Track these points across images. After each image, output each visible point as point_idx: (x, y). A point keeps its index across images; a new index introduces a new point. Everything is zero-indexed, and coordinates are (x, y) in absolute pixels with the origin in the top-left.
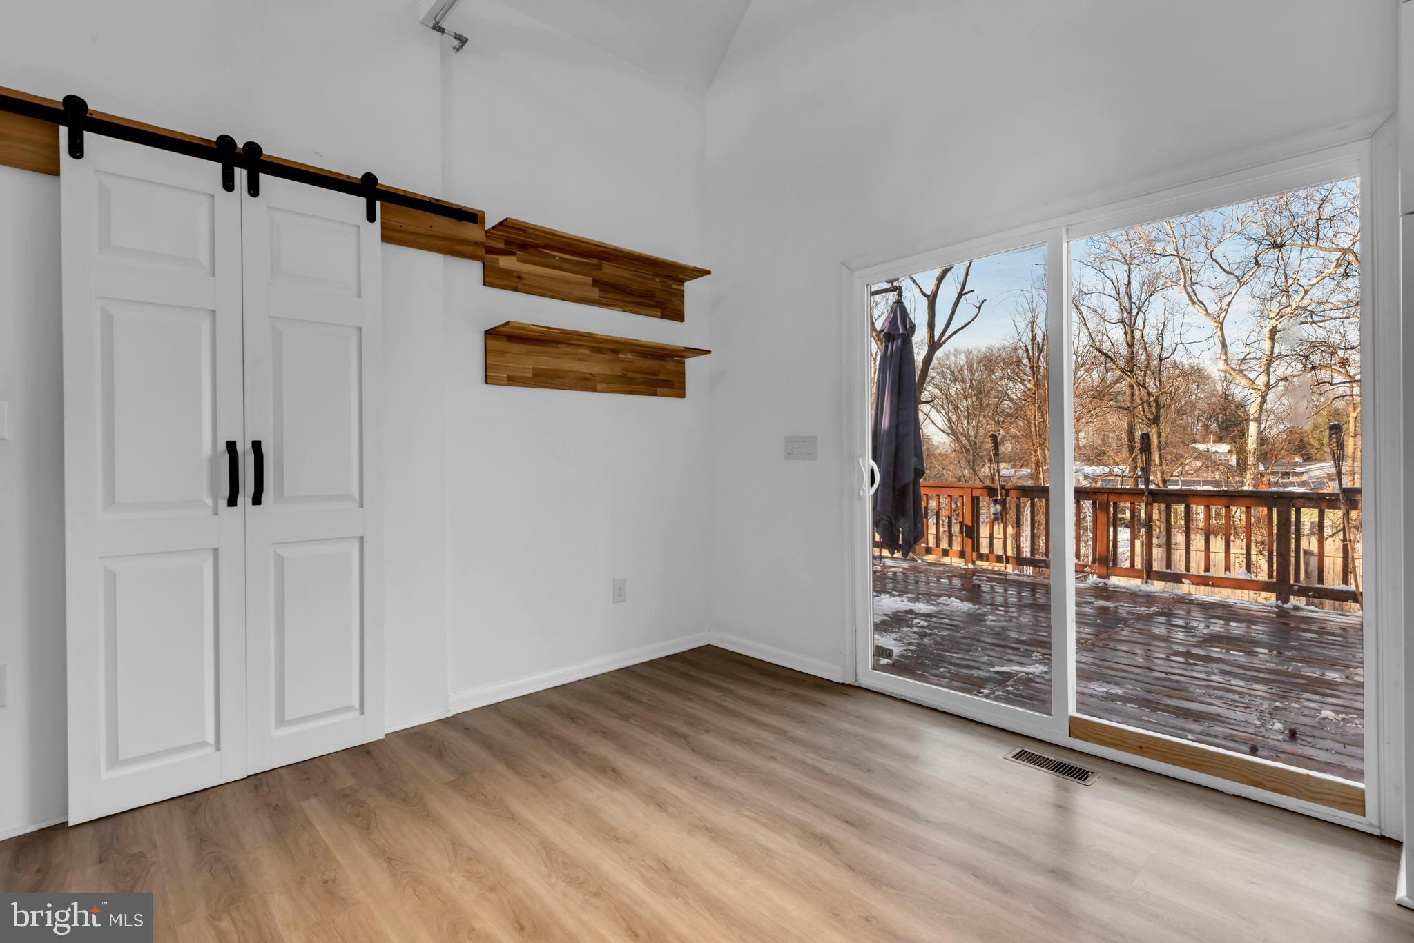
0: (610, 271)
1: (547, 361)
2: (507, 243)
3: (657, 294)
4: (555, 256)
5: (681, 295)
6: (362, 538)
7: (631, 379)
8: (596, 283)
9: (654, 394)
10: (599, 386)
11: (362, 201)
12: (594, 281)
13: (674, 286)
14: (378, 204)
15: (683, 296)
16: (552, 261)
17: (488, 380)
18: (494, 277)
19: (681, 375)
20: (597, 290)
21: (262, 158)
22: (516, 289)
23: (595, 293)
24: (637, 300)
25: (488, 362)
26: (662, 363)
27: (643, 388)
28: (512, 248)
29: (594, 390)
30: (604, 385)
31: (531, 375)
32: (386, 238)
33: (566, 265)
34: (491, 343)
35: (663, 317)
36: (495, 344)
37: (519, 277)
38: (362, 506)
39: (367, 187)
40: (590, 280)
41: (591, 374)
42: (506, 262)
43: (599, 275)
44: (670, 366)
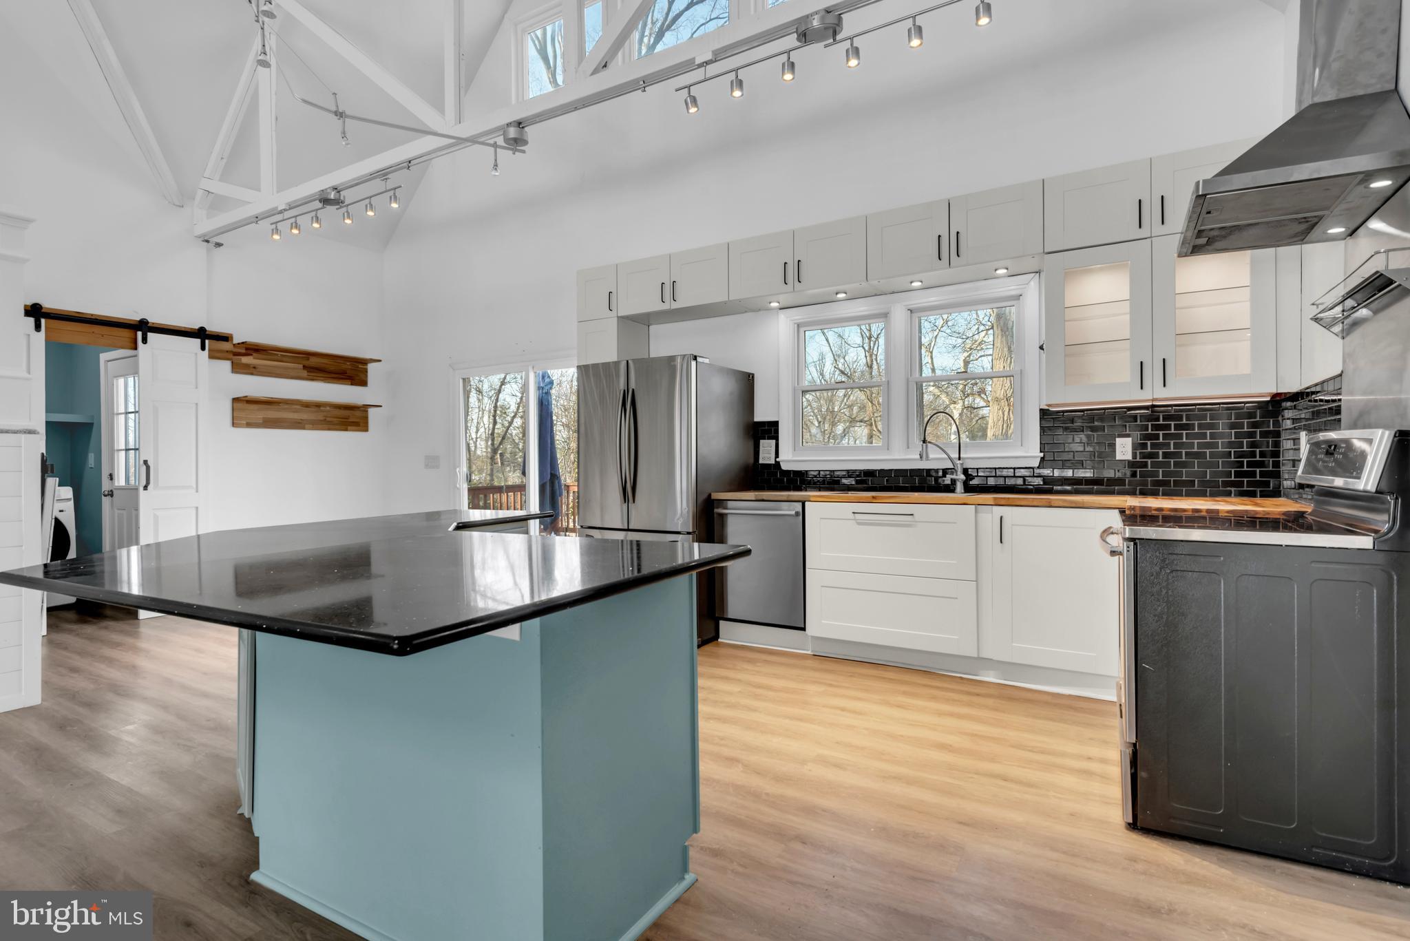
0: (313, 361)
1: (272, 413)
2: (247, 349)
3: (348, 372)
4: (277, 355)
5: (366, 371)
6: (197, 508)
7: (329, 422)
8: (305, 367)
9: (346, 430)
10: (307, 426)
11: (198, 341)
12: (304, 366)
13: (360, 366)
14: (207, 341)
15: (367, 372)
16: (276, 357)
17: (234, 425)
18: (237, 368)
19: (366, 418)
20: (306, 372)
21: (149, 325)
22: (252, 374)
23: (305, 373)
24: (333, 376)
25: (235, 415)
26: (352, 412)
27: (337, 427)
28: (249, 352)
29: (304, 428)
30: (311, 426)
31: (261, 422)
32: (211, 357)
33: (284, 359)
34: (235, 405)
35: (352, 384)
36: (238, 405)
37: (254, 368)
38: (197, 491)
39: (201, 334)
40: (301, 366)
41: (301, 420)
42: (245, 360)
43: (307, 363)
44: (358, 413)
